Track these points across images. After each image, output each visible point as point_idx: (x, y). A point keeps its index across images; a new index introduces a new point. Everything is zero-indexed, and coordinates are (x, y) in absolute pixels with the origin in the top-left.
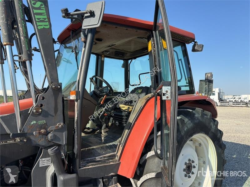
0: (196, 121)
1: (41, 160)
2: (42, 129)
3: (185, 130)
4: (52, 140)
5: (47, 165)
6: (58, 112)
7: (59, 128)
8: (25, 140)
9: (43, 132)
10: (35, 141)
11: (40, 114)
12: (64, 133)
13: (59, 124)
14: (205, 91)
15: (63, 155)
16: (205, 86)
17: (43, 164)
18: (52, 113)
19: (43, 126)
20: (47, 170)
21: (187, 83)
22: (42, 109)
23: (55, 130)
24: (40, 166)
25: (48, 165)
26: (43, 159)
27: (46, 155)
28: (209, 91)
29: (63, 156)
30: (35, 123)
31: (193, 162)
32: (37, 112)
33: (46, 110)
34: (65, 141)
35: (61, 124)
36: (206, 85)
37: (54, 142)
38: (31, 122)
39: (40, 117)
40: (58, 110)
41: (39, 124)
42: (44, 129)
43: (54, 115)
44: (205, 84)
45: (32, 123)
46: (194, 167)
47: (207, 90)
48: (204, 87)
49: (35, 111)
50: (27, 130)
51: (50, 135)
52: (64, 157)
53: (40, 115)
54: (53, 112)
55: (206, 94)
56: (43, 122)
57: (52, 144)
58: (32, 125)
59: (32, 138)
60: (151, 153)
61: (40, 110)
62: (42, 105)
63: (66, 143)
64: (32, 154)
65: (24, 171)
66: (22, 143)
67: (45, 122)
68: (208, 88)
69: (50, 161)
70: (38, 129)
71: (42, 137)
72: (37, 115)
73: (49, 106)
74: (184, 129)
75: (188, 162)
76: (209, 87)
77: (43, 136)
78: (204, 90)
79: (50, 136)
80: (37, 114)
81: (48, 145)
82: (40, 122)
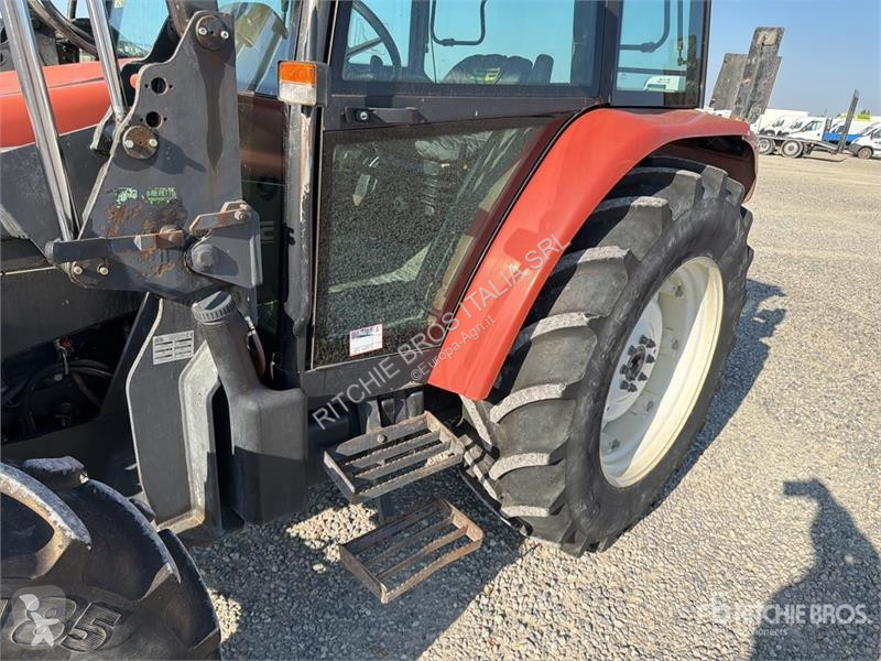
0: (702, 215)
1: (157, 340)
2: (164, 224)
3: (670, 245)
4: (208, 269)
5: (179, 357)
6: (223, 155)
7: (234, 223)
8: (103, 271)
9: (170, 239)
10: (140, 275)
11: (152, 159)
12: (251, 241)
13: (229, 208)
14: (739, 101)
15: (251, 324)
16: (741, 82)
17: (167, 353)
18: (200, 155)
19: (166, 213)
20: (184, 377)
21: (680, 61)
22: (157, 137)
23: (217, 232)
24: (156, 362)
25: (186, 356)
26: (166, 338)
27: (174, 321)
28: (752, 102)
29: (250, 330)
30: (135, 197)
31: (651, 344)
32: (139, 147)
33: (174, 141)
34: (258, 275)
35: (237, 206)
36: (745, 77)
37: (215, 277)
38: (119, 192)
39: (154, 172)
40: (224, 144)
41: (152, 200)
42: (173, 223)
43: (207, 164)
44: (742, 74)
45: (123, 197)
46: (650, 359)
47: (749, 98)
48: (738, 86)
49: (129, 144)
50: (103, 228)
51: (198, 252)
52: (254, 332)
53: (152, 164)
54: (205, 151)
55: (737, 111)
56: (168, 194)
57: (206, 283)
58: (124, 205)
59: (127, 259)
60: (553, 322)
61: (153, 142)
62: (153, 119)
63: (261, 280)
64: (112, 316)
65: (82, 375)
66: (88, 280)
67: (175, 196)
68: (755, 91)
69: (192, 343)
70: (147, 225)
71: (165, 255)
72: (137, 162)
73: (184, 124)
74: (666, 244)
75: (636, 346)
76: (756, 85)
77: (170, 251)
78: (735, 99)
79: (199, 254)
80: (142, 157)
81: (191, 289)
82: (154, 193)
